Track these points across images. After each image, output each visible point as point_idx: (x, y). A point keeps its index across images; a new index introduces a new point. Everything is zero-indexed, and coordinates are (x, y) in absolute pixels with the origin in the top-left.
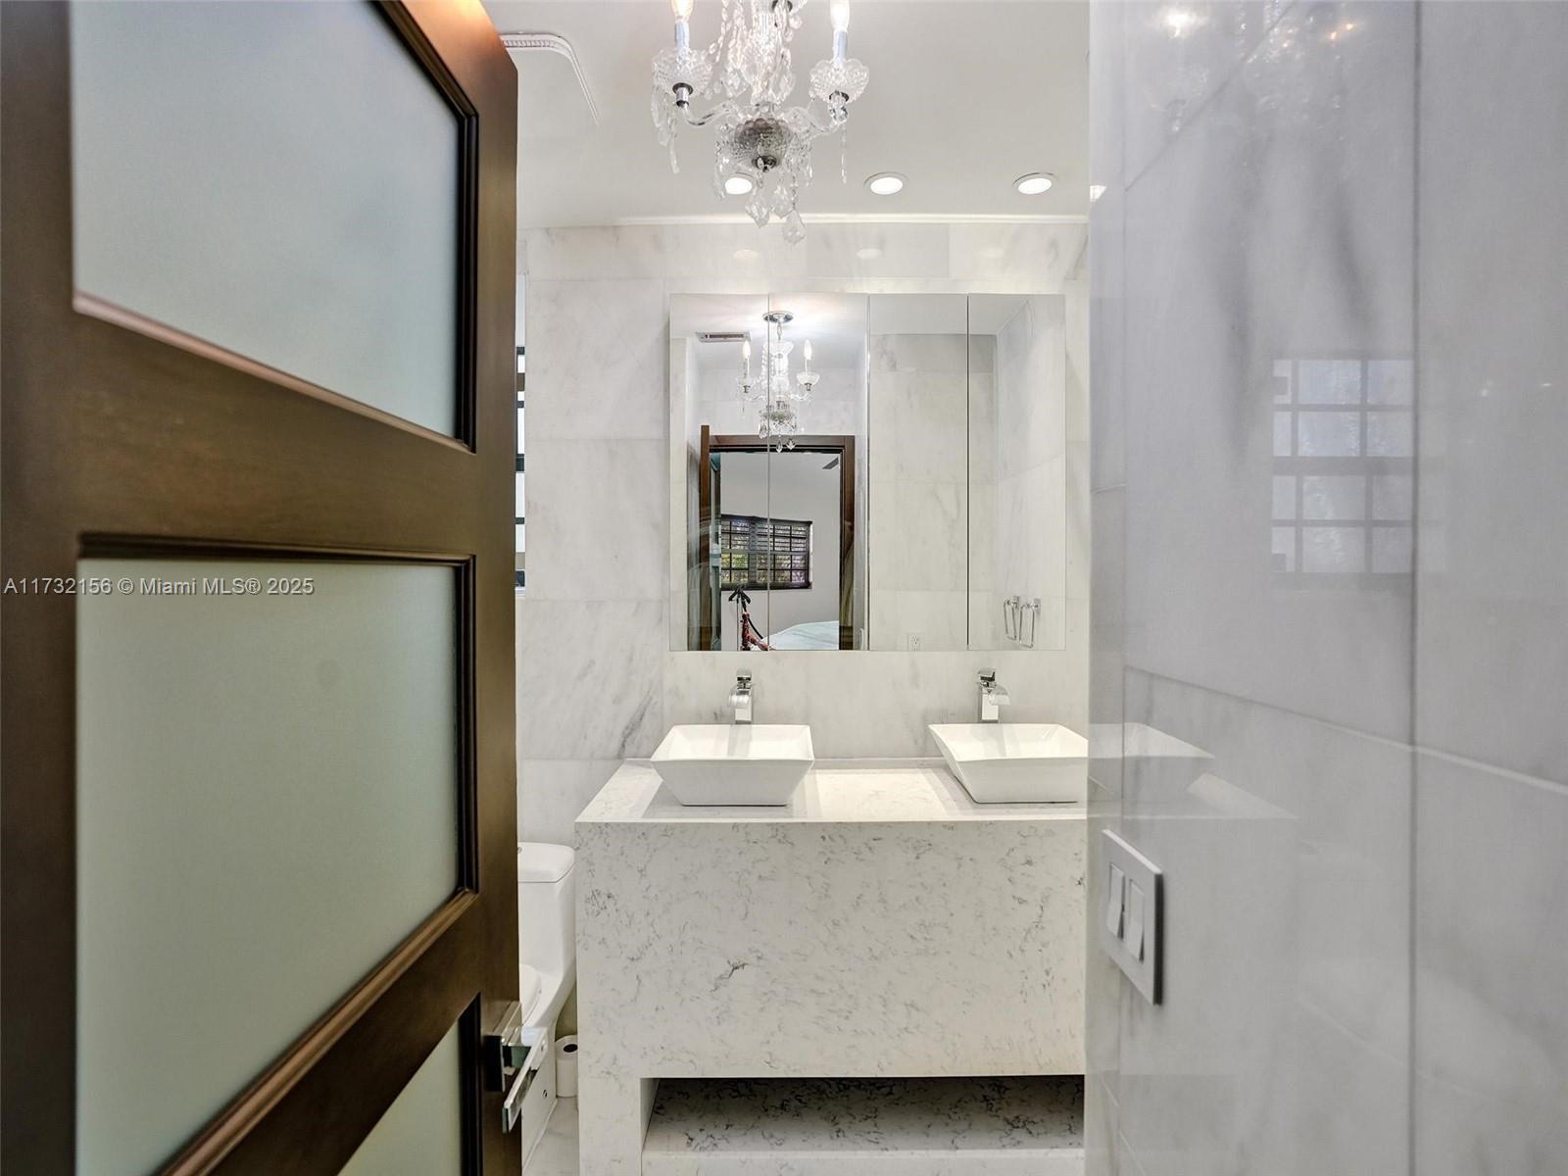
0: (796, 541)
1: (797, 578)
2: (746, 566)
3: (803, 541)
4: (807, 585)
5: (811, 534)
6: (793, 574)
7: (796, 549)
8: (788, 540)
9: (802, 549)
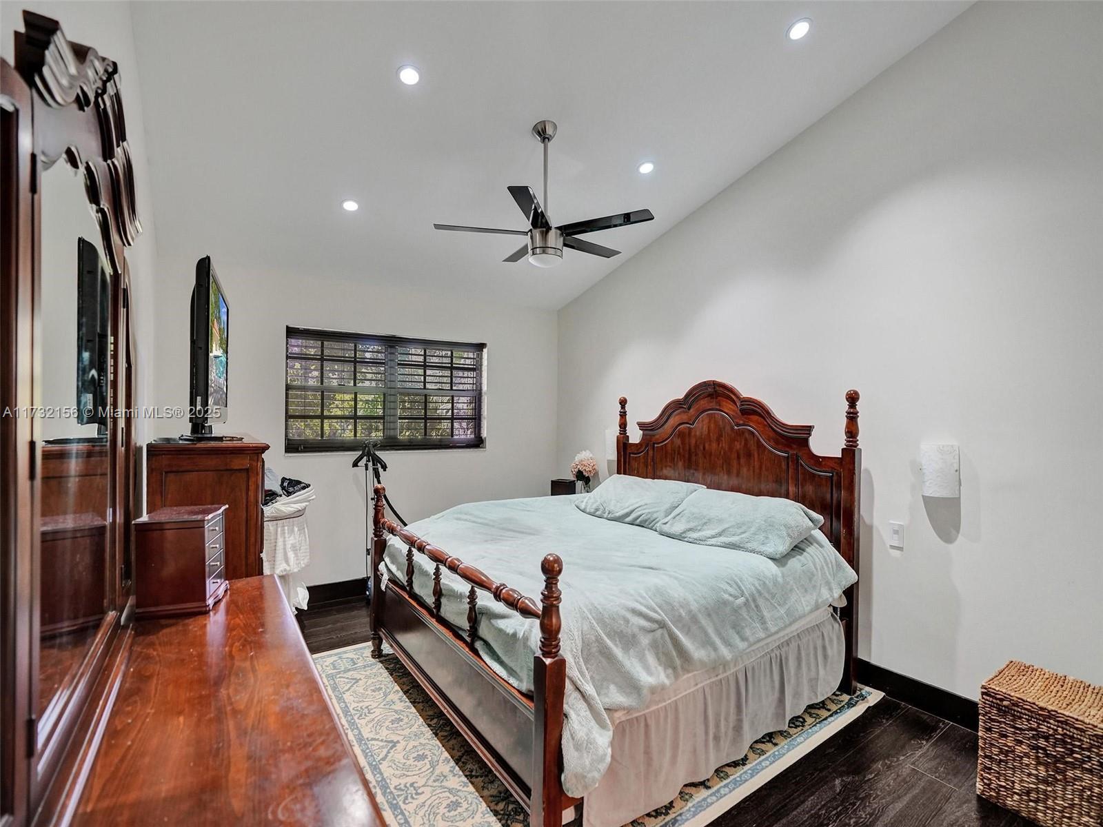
0: (461, 374)
1: (463, 432)
2: (380, 413)
3: (471, 374)
4: (478, 443)
5: (485, 363)
6: (456, 425)
7: (461, 387)
8: (447, 373)
9: (469, 387)
